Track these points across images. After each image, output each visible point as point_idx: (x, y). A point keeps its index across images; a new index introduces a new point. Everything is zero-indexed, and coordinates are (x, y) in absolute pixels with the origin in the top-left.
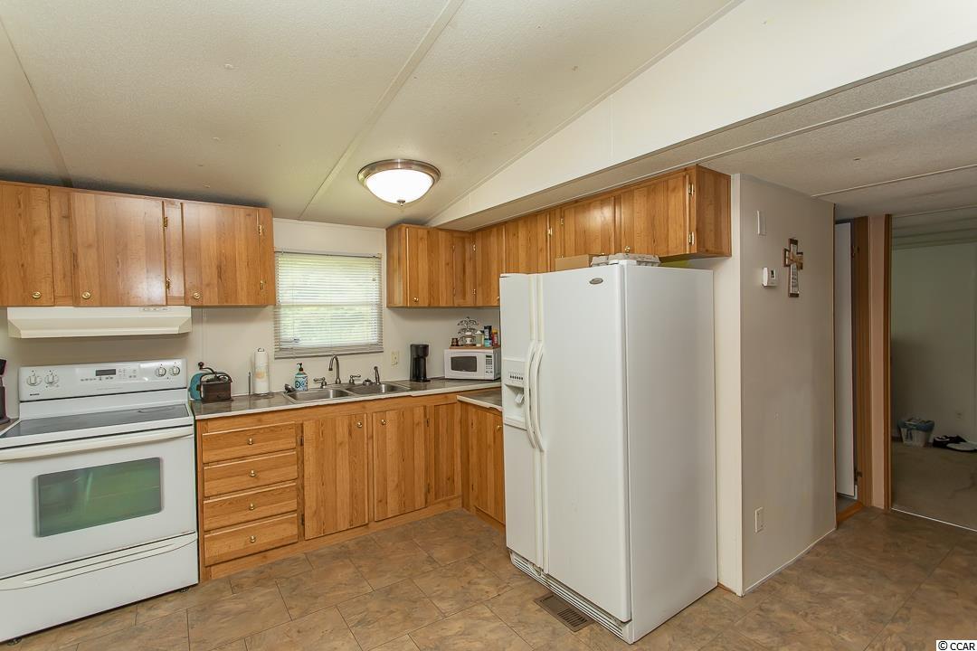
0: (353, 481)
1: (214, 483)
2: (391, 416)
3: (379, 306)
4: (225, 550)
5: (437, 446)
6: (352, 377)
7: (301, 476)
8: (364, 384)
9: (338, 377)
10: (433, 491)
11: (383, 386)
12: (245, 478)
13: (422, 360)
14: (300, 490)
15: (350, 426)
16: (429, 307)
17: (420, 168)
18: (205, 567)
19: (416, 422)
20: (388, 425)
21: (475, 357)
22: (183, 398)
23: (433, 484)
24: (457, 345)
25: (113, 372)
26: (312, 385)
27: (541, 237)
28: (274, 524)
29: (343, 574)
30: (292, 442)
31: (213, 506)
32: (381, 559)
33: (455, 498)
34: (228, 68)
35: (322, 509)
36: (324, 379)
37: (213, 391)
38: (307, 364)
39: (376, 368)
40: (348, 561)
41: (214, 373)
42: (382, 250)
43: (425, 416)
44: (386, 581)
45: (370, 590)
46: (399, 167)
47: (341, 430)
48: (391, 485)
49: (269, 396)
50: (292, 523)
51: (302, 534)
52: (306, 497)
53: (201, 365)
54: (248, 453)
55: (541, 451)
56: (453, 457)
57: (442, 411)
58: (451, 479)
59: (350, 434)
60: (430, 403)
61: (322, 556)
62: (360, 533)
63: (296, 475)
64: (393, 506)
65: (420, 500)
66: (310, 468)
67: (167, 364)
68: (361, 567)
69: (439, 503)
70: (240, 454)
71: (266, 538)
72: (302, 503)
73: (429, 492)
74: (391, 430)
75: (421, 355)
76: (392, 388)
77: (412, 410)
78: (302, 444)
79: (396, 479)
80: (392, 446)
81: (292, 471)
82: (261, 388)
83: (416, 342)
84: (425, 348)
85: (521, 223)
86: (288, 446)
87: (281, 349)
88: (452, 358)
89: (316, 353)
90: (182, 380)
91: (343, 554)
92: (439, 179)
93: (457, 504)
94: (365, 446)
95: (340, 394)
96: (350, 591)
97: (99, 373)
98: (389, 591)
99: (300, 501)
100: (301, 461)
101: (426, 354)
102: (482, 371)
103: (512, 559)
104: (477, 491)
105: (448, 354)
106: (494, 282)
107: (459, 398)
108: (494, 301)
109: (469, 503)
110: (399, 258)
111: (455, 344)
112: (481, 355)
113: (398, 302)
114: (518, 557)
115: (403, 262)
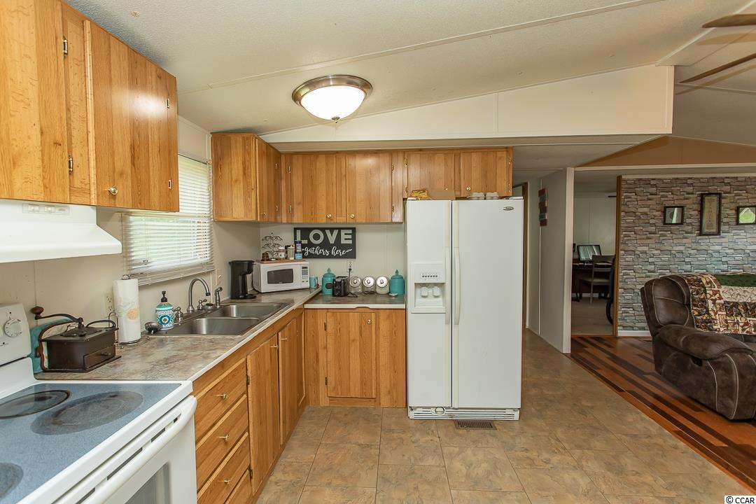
3: (210, 219)
6: (201, 302)
12: (219, 449)
15: (271, 351)
21: (291, 270)
24: (269, 260)
28: (238, 494)
35: (261, 451)
47: (267, 356)
53: (37, 313)
59: (271, 359)
63: (247, 422)
75: (246, 271)
81: (246, 419)
86: (243, 390)
101: (250, 271)
102: (299, 282)
103: (412, 415)
104: (333, 383)
105: (265, 268)
106: (322, 203)
107: (307, 306)
108: (322, 219)
109: (317, 398)
110: (244, 169)
111: (265, 258)
112: (296, 267)
113: (242, 216)
114: (422, 409)
115: (253, 174)
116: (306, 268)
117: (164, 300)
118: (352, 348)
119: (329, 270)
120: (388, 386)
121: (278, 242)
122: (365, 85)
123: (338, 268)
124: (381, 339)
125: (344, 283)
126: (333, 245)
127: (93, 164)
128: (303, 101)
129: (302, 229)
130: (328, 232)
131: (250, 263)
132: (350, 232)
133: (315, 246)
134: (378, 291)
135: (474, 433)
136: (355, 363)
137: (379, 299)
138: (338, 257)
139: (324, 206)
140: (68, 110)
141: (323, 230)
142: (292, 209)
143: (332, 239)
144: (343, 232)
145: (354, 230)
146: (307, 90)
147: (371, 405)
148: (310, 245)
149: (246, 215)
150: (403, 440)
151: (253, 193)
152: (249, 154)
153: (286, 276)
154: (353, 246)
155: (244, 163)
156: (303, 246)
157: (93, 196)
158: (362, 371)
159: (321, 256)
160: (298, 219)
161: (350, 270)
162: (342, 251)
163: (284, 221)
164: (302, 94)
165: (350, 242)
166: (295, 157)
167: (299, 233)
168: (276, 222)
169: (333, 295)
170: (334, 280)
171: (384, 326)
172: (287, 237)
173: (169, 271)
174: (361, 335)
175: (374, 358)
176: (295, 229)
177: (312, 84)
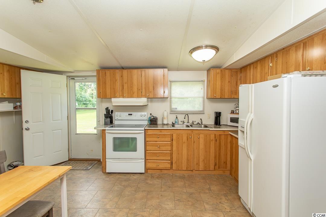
0: (188, 155)
1: (149, 147)
2: (202, 136)
3: (204, 98)
4: (151, 166)
5: (220, 149)
6: (193, 121)
7: (172, 150)
8: (197, 124)
9: (188, 121)
10: (217, 165)
11: (203, 125)
12: (157, 147)
13: (218, 118)
14: (171, 154)
15: (187, 137)
16: (221, 98)
17: (210, 48)
18: (146, 169)
19: (211, 139)
20: (201, 139)
22: (146, 123)
23: (217, 163)
24: (234, 113)
25: (131, 114)
26: (180, 123)
27: (267, 67)
28: (164, 162)
29: (180, 183)
30: (169, 139)
31: (149, 153)
32: (193, 183)
33: (227, 170)
34: (141, 30)
35: (178, 162)
36: (184, 121)
37: (153, 121)
38: (179, 116)
39: (201, 119)
40: (183, 180)
41: (153, 117)
42: (205, 79)
43: (215, 138)
44: (191, 190)
45: (185, 191)
46: (204, 48)
47: (184, 138)
48: (201, 160)
49: (167, 124)
50: (169, 163)
51: (171, 168)
52: (173, 157)
53: (151, 114)
54: (157, 140)
55: (251, 160)
56: (227, 155)
57: (223, 137)
58: (225, 163)
59: (187, 140)
60: (218, 133)
61: (176, 176)
62: (190, 173)
63: (170, 149)
64: (201, 167)
65: (212, 167)
66: (174, 148)
67: (143, 113)
68: (186, 183)
69: (219, 170)
70: (156, 140)
71: (161, 166)
72: (172, 158)
73: (216, 165)
74: (202, 141)
75: (218, 115)
76: (206, 126)
77: (210, 135)
78: (172, 141)
79: (203, 158)
80: (202, 146)
81: (169, 148)
82: (165, 122)
83: (217, 111)
84: (220, 113)
85: (259, 62)
86: (168, 140)
87: (172, 111)
88: (231, 118)
89: (181, 113)
90: (146, 118)
91: (183, 178)
92: (218, 51)
93: (228, 173)
94: (192, 145)
95: (188, 126)
96: (180, 189)
97: (129, 115)
98: (191, 194)
99: (171, 157)
100: (172, 145)
103: (241, 200)
104: (234, 169)
107: (230, 133)
109: (232, 173)
152: (210, 76)
166: (242, 70)
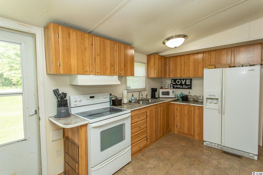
0: (156, 127)
1: (132, 130)
2: (162, 108)
4: (135, 150)
6: (142, 98)
12: (138, 128)
15: (155, 111)
19: (165, 109)
21: (169, 92)
25: (94, 97)
28: (143, 141)
31: (132, 137)
36: (136, 98)
39: (147, 95)
41: (116, 97)
42: (146, 61)
48: (161, 128)
50: (146, 140)
52: (148, 132)
53: (111, 95)
63: (146, 126)
64: (161, 133)
66: (149, 124)
71: (142, 145)
74: (162, 112)
79: (162, 125)
80: (162, 116)
86: (145, 118)
87: (128, 90)
89: (134, 91)
97: (90, 97)
101: (156, 91)
102: (171, 95)
103: (205, 143)
104: (179, 127)
105: (161, 91)
106: (179, 71)
107: (171, 102)
108: (178, 76)
109: (174, 131)
110: (154, 64)
111: (162, 88)
112: (171, 91)
113: (153, 76)
114: (209, 143)
115: (156, 65)
116: (174, 91)
117: (133, 96)
118: (185, 117)
119: (182, 92)
120: (198, 133)
121: (166, 83)
122: (185, 36)
123: (185, 92)
124: (196, 116)
125: (186, 97)
126: (184, 85)
127: (118, 68)
128: (166, 44)
129: (174, 80)
130: (182, 80)
131: (156, 89)
132: (190, 80)
133: (178, 85)
134: (199, 100)
135: (229, 156)
136: (186, 122)
137: (199, 103)
138: (185, 88)
139: (179, 72)
140: (114, 59)
141: (180, 80)
142: (170, 74)
143: (183, 83)
144: (187, 80)
145: (191, 80)
146: (166, 41)
147: (191, 137)
148: (176, 84)
149: (154, 76)
150: (198, 149)
151: (156, 70)
152: (155, 59)
153: (168, 93)
154: (191, 85)
155: (154, 62)
156: (173, 85)
157: (118, 74)
158: (189, 125)
159: (180, 88)
160: (172, 76)
161: (189, 93)
162: (186, 87)
163: (167, 77)
164: (165, 42)
165: (190, 84)
166: (171, 58)
167: (173, 80)
168: (165, 78)
169: (182, 100)
170: (182, 96)
171: (197, 112)
172: (169, 82)
173: (135, 89)
174: (188, 113)
175: (193, 122)
176: (172, 80)
177: (168, 39)
